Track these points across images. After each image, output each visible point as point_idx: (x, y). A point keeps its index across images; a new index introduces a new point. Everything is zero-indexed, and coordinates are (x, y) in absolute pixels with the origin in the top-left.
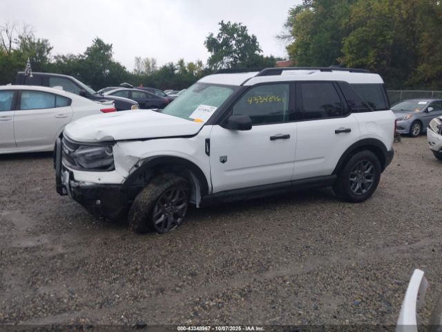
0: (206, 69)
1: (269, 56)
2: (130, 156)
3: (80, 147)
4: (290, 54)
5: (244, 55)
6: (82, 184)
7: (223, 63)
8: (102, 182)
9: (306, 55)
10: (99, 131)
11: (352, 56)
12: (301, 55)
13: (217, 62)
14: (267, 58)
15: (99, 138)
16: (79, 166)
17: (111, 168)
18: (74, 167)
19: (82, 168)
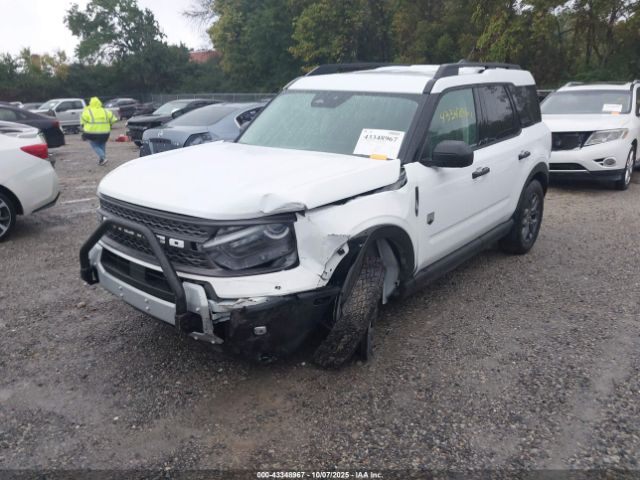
0: (75, 64)
1: (179, 45)
2: (333, 235)
3: (221, 231)
4: (214, 41)
5: (137, 43)
6: (247, 304)
7: (102, 54)
8: (284, 291)
9: (238, 42)
10: (266, 196)
11: (311, 45)
12: (231, 43)
13: (92, 53)
14: (175, 47)
15: (269, 209)
16: (220, 269)
17: (289, 263)
18: (208, 272)
19: (228, 272)
